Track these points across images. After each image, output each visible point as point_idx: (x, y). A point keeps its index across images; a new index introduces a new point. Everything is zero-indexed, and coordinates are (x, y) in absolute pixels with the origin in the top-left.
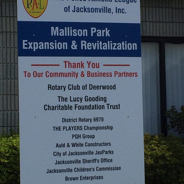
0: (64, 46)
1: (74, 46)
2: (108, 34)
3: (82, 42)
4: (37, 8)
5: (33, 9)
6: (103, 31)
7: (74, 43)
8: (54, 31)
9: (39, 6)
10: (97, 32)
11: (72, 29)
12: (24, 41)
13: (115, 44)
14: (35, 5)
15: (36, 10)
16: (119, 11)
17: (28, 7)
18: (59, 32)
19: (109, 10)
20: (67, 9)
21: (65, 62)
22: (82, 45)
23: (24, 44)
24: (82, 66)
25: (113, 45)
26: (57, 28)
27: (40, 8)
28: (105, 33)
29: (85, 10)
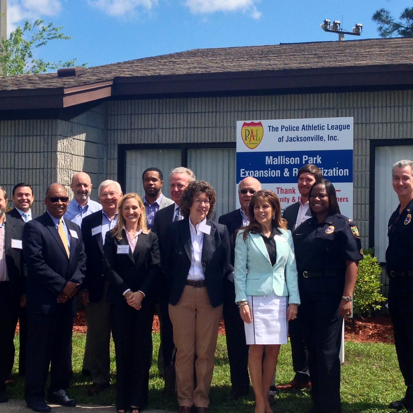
0: (278, 173)
1: (286, 173)
2: (319, 161)
3: (294, 169)
4: (254, 139)
5: (250, 141)
6: (315, 158)
7: (286, 170)
8: (269, 160)
9: (255, 138)
10: (308, 160)
11: (285, 158)
12: (242, 170)
13: (327, 170)
14: (252, 137)
15: (252, 141)
16: (332, 138)
17: (246, 140)
18: (273, 161)
19: (321, 139)
20: (281, 140)
21: (278, 188)
22: (294, 172)
23: (242, 173)
24: (294, 191)
25: (324, 172)
26: (271, 157)
27: (257, 140)
28: (316, 160)
29: (298, 139)
